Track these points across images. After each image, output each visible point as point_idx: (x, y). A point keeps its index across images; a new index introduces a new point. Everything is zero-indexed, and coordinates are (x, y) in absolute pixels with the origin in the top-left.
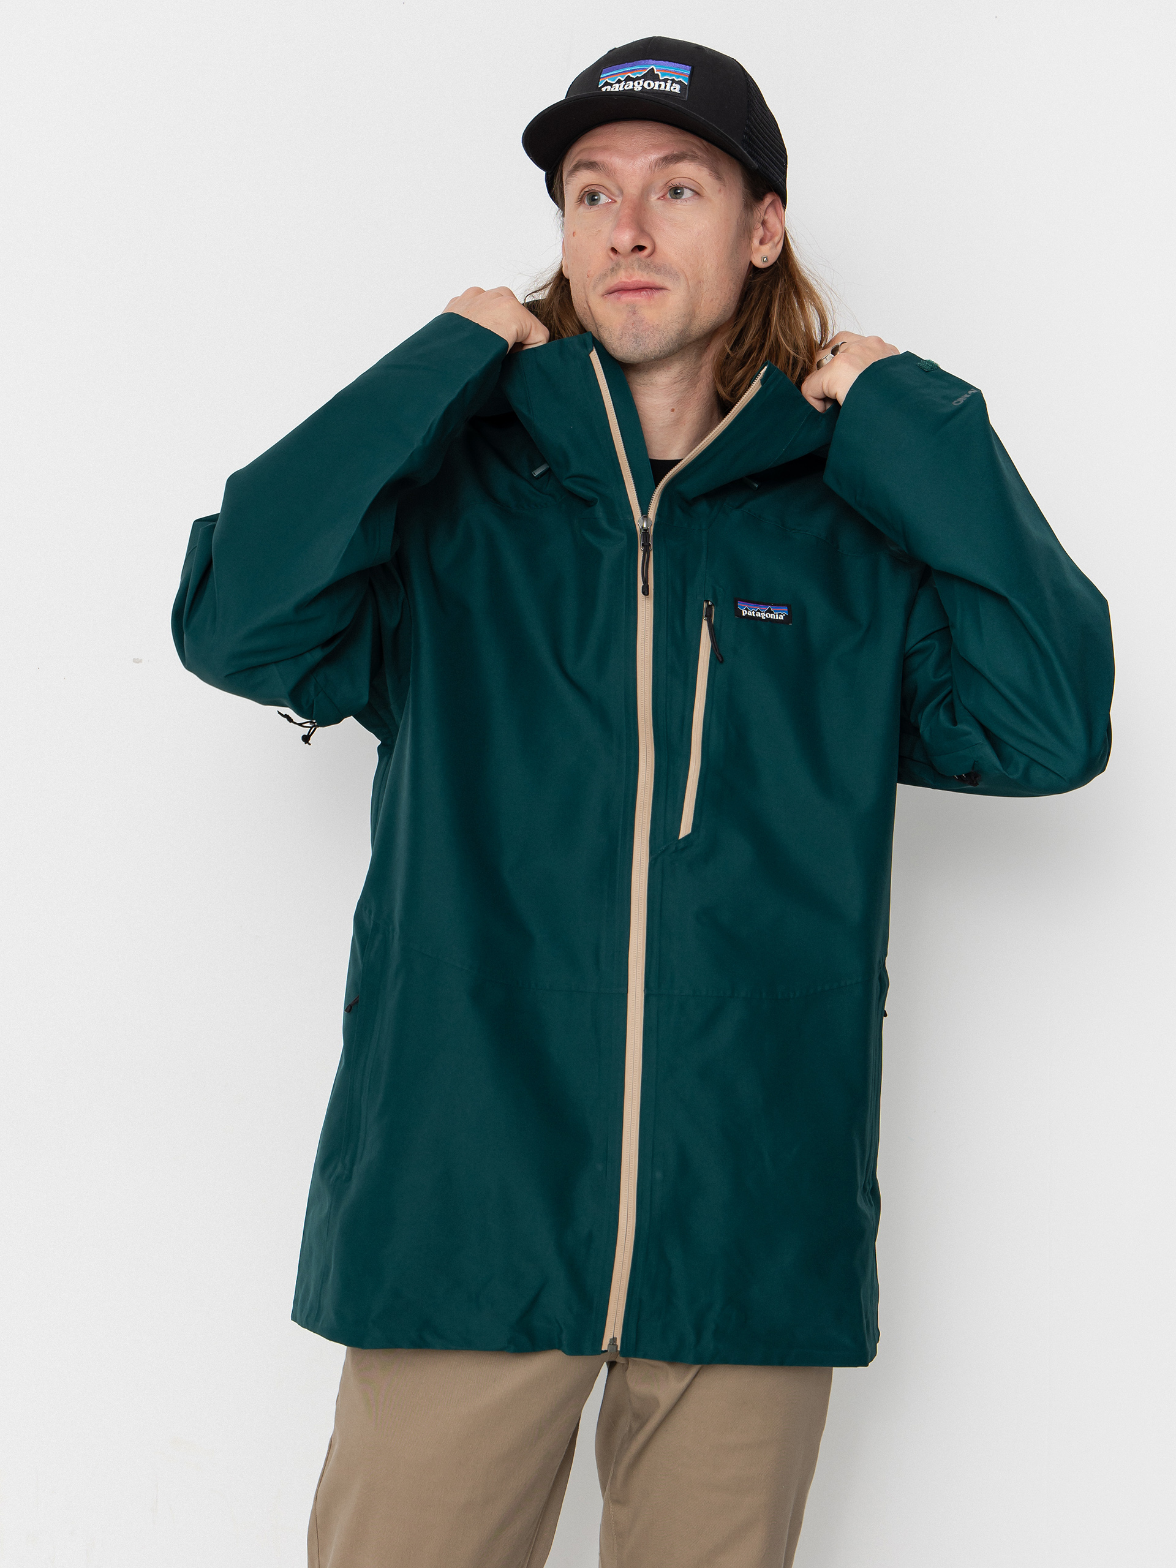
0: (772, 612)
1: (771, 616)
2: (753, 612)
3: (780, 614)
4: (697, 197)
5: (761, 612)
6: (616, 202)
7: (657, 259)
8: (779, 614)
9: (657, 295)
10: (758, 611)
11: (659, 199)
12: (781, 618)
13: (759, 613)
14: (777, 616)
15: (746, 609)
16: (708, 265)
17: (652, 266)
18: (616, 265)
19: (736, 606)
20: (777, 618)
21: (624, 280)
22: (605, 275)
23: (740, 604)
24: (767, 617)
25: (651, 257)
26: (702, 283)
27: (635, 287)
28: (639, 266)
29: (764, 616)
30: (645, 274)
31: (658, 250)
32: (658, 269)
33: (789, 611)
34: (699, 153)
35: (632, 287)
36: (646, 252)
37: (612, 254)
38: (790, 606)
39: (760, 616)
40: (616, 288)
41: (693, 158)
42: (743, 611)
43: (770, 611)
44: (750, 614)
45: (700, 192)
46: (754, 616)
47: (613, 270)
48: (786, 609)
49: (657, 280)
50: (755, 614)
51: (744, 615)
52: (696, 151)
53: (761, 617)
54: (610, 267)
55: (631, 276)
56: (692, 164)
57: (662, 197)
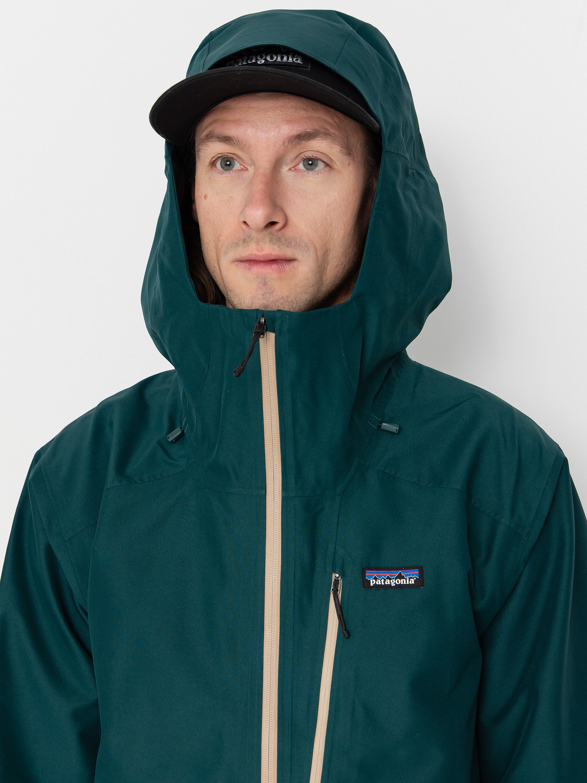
0: (403, 578)
1: (402, 582)
2: (383, 580)
3: (411, 578)
4: (327, 169)
5: (390, 579)
6: (247, 169)
7: (289, 232)
8: (409, 579)
9: (288, 267)
10: (388, 578)
11: (290, 169)
12: (412, 582)
13: (389, 581)
14: (408, 580)
15: (376, 579)
16: (336, 235)
17: (283, 240)
18: (248, 237)
19: (364, 576)
20: (408, 583)
21: (255, 252)
22: (237, 244)
23: (368, 573)
24: (397, 583)
25: (282, 231)
26: (329, 252)
27: (266, 259)
28: (271, 240)
29: (393, 583)
30: (276, 247)
31: (290, 223)
32: (289, 243)
33: (421, 574)
34: (332, 130)
35: (262, 259)
36: (278, 227)
37: (244, 226)
38: (422, 567)
39: (389, 583)
40: (247, 258)
41: (327, 134)
42: (371, 581)
43: (400, 577)
44: (379, 582)
45: (331, 165)
46: (383, 584)
47: (244, 241)
48: (417, 572)
49: (288, 253)
50: (384, 582)
51: (372, 585)
52: (329, 128)
53: (391, 585)
54: (242, 237)
55: (262, 249)
56: (324, 141)
57: (293, 167)
